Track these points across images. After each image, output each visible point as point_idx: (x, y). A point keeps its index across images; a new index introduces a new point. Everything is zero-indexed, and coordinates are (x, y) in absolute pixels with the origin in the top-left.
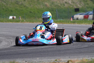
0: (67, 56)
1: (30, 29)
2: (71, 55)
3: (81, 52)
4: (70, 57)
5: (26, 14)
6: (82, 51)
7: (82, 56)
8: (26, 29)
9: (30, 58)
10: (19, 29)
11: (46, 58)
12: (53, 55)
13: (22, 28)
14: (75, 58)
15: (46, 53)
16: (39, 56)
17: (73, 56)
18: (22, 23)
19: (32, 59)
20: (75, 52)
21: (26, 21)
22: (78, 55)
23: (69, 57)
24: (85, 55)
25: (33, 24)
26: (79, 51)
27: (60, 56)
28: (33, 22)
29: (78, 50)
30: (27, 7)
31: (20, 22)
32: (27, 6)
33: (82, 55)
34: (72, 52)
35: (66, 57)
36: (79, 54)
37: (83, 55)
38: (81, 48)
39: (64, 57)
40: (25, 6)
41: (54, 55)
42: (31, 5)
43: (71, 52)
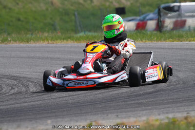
0: (111, 113)
1: (22, 58)
2: (119, 111)
3: (140, 105)
4: (119, 116)
5: (9, 25)
6: (142, 101)
7: (145, 112)
8: (14, 57)
9: (31, 121)
11: (66, 119)
12: (81, 113)
13: (5, 56)
14: (130, 116)
15: (65, 109)
16: (49, 117)
17: (124, 113)
18: (3, 45)
19: (36, 122)
21: (13, 40)
22: (135, 111)
23: (117, 116)
24: (150, 109)
26: (136, 101)
27: (95, 114)
28: (28, 42)
29: (133, 100)
30: (10, 9)
32: (10, 5)
35: (110, 115)
36: (137, 107)
37: (146, 110)
38: (140, 95)
39: (105, 115)
40: (5, 7)
41: (83, 112)
42: (18, 4)
43: (120, 105)
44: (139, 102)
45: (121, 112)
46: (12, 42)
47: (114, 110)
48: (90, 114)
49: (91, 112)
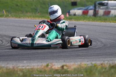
0: (61, 59)
1: (16, 26)
2: (66, 58)
6: (79, 54)
8: (11, 26)
10: (3, 25)
13: (6, 25)
14: (71, 62)
15: (36, 56)
17: (69, 60)
18: (6, 18)
20: (72, 54)
22: (74, 59)
23: (64, 61)
24: (83, 59)
25: (20, 19)
26: (77, 54)
27: (52, 59)
29: (75, 53)
31: (3, 16)
33: (79, 59)
34: (67, 55)
35: (60, 61)
36: (76, 57)
37: (81, 58)
39: (58, 60)
41: (46, 58)
44: (78, 54)
45: (67, 59)
46: (11, 17)
47: (64, 58)
48: (49, 59)
49: (50, 58)
